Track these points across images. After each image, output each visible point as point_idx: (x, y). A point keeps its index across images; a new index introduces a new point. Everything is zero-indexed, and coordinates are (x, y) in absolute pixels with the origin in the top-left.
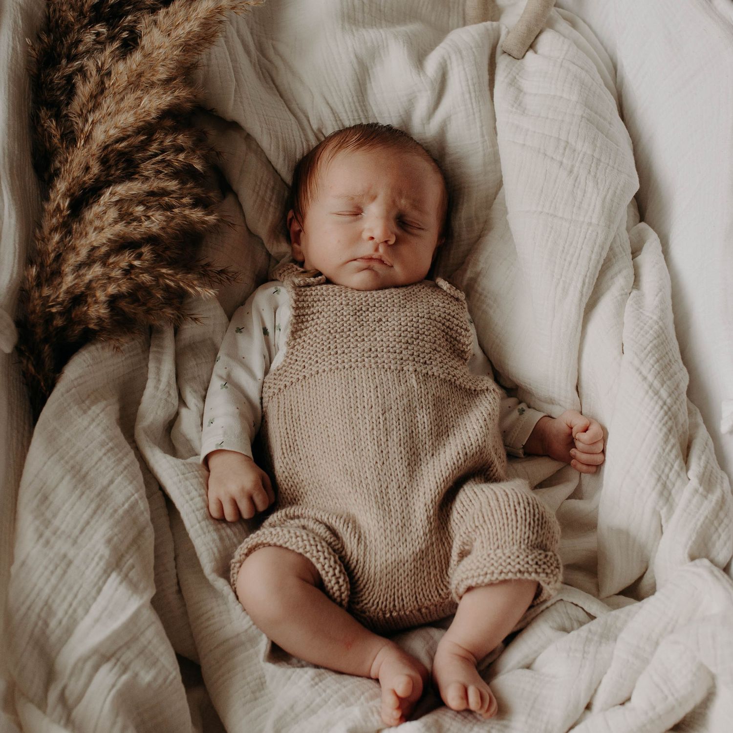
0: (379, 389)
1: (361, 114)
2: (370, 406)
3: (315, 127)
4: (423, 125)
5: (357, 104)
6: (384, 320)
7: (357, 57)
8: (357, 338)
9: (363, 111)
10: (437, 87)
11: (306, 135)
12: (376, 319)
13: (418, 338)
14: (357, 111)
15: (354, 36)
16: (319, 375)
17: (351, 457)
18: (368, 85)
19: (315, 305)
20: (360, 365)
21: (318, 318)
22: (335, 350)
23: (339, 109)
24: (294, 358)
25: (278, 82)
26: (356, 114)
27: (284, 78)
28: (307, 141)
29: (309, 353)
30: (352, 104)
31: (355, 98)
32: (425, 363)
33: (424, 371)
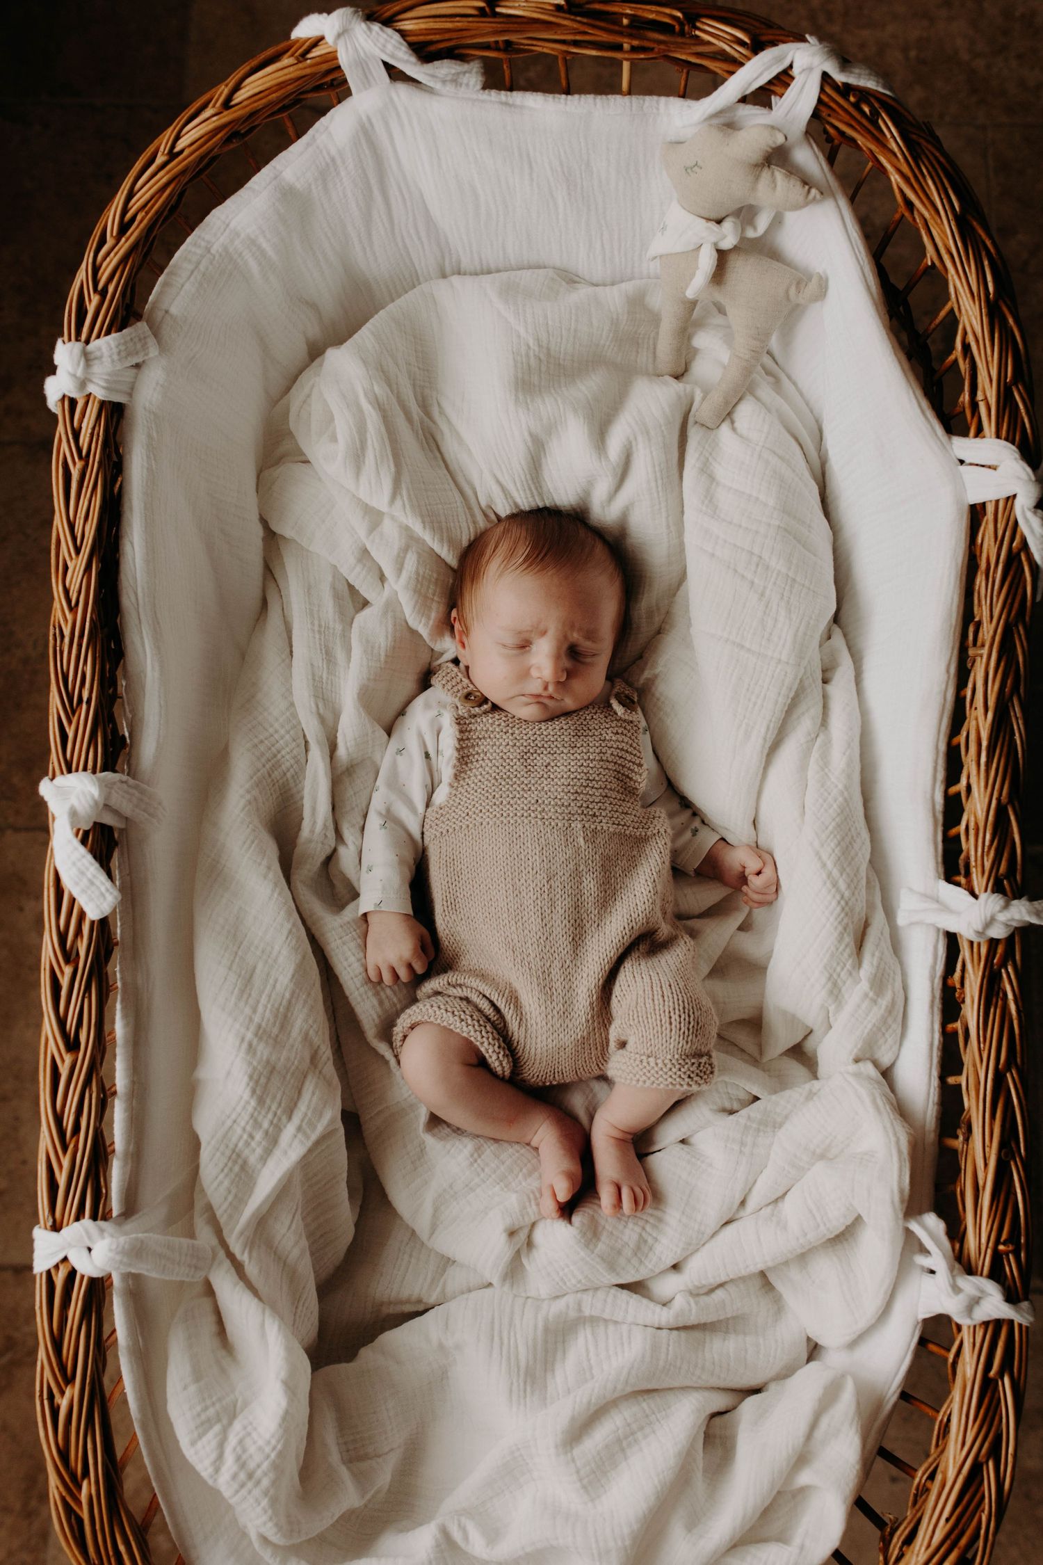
0: (544, 851)
1: (534, 491)
2: (535, 871)
3: (483, 504)
4: (603, 508)
5: (530, 482)
6: (552, 764)
7: (531, 435)
8: (523, 786)
9: (536, 489)
10: (619, 472)
11: (473, 515)
12: (545, 764)
13: (588, 786)
14: (530, 489)
15: (528, 409)
16: (483, 826)
17: (513, 928)
18: (543, 460)
19: (480, 743)
20: (526, 821)
21: (483, 760)
22: (500, 799)
23: (511, 487)
24: (457, 800)
25: (443, 449)
26: (528, 492)
27: (451, 447)
28: (474, 522)
29: (473, 800)
30: (525, 483)
31: (528, 477)
32: (594, 815)
33: (593, 827)
